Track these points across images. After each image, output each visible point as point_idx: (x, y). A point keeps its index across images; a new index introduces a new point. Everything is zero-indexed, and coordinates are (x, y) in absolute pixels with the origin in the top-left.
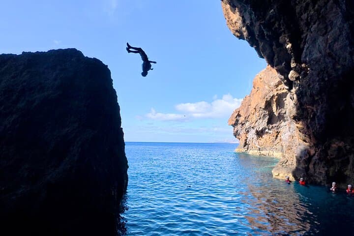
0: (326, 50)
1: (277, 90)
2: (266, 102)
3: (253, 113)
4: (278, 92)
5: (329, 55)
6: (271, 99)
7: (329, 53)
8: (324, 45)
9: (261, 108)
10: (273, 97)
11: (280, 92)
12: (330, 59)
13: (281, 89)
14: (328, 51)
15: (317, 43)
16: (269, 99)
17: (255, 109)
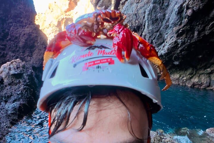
0: (135, 12)
1: (66, 15)
2: (59, 22)
3: (47, 27)
4: (66, 16)
5: (136, 15)
6: (61, 20)
7: (136, 14)
8: (136, 8)
9: (54, 25)
10: (63, 19)
11: (68, 17)
12: (135, 17)
13: (68, 15)
14: (136, 12)
15: (132, 6)
16: (60, 20)
17: (50, 25)
